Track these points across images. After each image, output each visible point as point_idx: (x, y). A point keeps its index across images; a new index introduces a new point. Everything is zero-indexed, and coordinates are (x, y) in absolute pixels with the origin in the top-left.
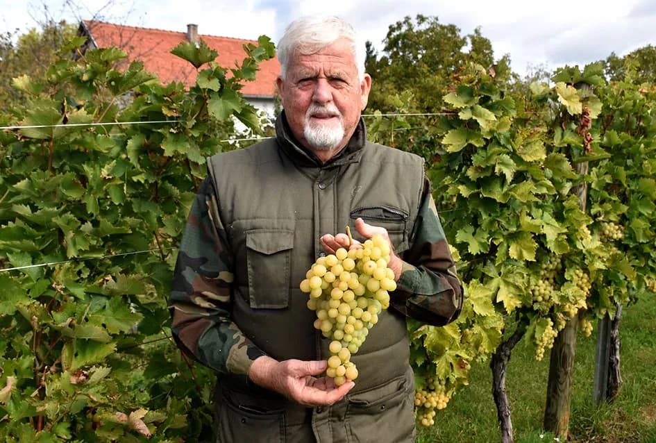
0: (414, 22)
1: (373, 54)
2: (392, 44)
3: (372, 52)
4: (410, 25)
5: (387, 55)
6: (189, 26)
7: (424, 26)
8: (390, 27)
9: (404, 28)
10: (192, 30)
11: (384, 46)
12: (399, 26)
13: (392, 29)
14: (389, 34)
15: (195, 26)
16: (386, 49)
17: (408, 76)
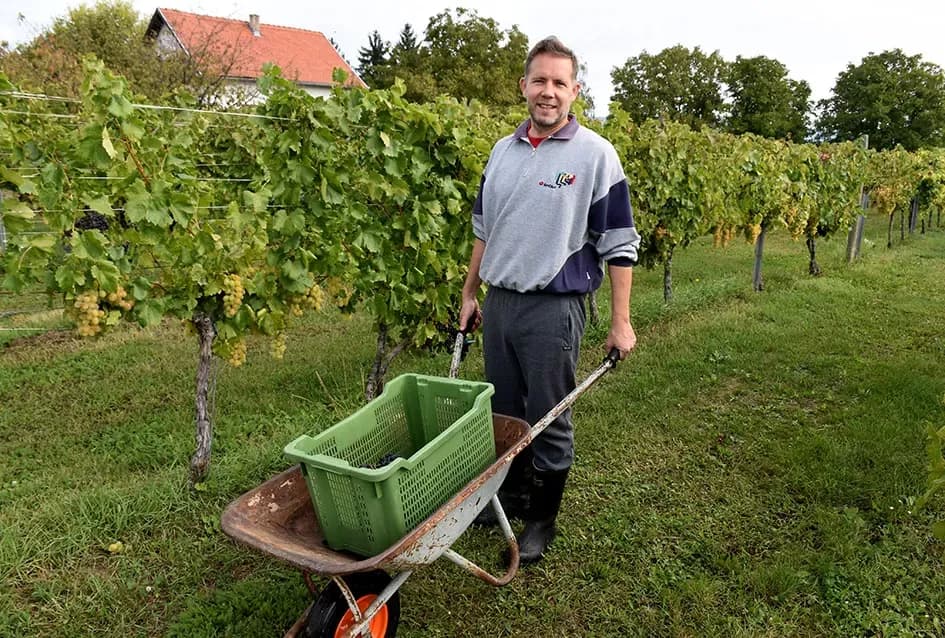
0: (454, 14)
1: (412, 38)
2: (432, 35)
3: (411, 35)
4: (449, 17)
5: (427, 44)
6: (251, 16)
7: (463, 19)
8: (431, 19)
9: (444, 21)
10: (254, 21)
11: (424, 37)
12: (440, 17)
13: (433, 21)
14: (430, 26)
15: (257, 16)
16: (427, 40)
17: (446, 67)
